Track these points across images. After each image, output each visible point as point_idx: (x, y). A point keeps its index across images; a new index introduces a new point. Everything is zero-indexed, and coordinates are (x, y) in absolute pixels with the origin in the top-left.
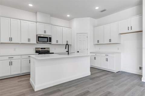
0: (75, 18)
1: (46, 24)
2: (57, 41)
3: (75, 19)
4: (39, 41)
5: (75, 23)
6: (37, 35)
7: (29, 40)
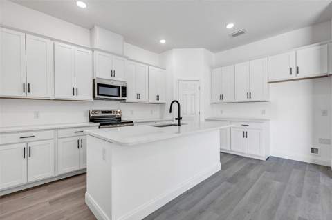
0: (175, 48)
1: (114, 57)
2: (138, 96)
3: (174, 50)
4: (98, 94)
5: (175, 59)
6: (94, 80)
7: (75, 91)
